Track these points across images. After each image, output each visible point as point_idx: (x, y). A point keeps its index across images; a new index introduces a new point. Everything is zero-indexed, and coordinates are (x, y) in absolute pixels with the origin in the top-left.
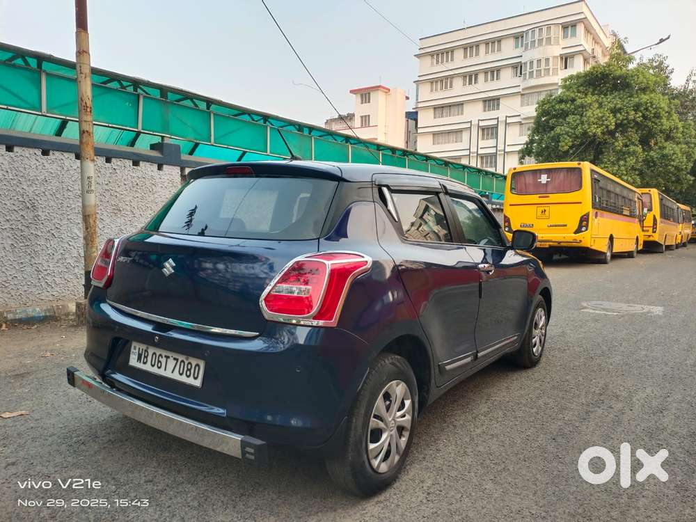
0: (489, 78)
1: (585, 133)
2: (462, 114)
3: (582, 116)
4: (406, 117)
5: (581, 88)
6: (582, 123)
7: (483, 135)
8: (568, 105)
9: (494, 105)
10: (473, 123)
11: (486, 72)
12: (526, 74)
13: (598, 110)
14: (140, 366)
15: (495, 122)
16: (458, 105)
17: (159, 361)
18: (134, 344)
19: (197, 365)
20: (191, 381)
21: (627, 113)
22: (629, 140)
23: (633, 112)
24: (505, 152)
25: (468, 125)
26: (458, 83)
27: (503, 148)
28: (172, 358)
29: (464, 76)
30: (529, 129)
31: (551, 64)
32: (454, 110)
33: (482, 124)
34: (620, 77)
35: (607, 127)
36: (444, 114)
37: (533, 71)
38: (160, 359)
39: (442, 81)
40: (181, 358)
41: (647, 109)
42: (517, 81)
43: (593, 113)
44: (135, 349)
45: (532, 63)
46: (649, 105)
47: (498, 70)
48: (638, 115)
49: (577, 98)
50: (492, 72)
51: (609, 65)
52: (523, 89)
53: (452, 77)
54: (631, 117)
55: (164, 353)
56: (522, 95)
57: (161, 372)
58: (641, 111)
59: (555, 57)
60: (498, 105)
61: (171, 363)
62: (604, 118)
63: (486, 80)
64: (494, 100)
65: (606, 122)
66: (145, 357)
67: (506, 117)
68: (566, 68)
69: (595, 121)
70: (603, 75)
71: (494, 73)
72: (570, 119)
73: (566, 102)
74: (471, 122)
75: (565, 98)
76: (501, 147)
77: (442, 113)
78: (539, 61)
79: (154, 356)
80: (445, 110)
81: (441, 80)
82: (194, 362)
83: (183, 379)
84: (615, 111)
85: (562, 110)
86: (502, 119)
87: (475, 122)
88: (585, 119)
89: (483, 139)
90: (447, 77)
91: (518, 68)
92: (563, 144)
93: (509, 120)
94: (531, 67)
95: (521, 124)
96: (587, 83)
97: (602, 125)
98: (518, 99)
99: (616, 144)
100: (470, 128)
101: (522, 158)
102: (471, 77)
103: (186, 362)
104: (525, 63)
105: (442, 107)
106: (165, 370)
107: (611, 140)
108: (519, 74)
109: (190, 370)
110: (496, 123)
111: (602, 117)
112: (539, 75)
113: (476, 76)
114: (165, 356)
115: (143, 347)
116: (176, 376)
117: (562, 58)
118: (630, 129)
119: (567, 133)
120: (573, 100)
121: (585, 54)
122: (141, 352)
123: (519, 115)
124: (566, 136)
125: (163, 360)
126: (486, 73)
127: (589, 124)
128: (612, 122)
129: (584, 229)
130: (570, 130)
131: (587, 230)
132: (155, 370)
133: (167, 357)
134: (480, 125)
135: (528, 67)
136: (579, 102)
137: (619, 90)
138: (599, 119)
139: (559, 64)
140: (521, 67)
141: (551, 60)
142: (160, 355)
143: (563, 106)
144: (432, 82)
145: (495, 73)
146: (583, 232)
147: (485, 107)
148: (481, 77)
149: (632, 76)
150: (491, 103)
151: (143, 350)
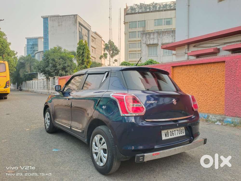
14: (167, 138)
17: (173, 133)
19: (183, 129)
20: (183, 134)
28: (176, 131)
38: (173, 132)
40: (178, 129)
44: (163, 133)
66: (168, 134)
79: (171, 132)
83: (181, 135)
106: (175, 135)
109: (181, 131)
115: (166, 131)
122: (166, 133)
125: (174, 132)
131: (9, 87)
132: (172, 137)
133: (175, 131)
142: (173, 131)
151: (166, 132)
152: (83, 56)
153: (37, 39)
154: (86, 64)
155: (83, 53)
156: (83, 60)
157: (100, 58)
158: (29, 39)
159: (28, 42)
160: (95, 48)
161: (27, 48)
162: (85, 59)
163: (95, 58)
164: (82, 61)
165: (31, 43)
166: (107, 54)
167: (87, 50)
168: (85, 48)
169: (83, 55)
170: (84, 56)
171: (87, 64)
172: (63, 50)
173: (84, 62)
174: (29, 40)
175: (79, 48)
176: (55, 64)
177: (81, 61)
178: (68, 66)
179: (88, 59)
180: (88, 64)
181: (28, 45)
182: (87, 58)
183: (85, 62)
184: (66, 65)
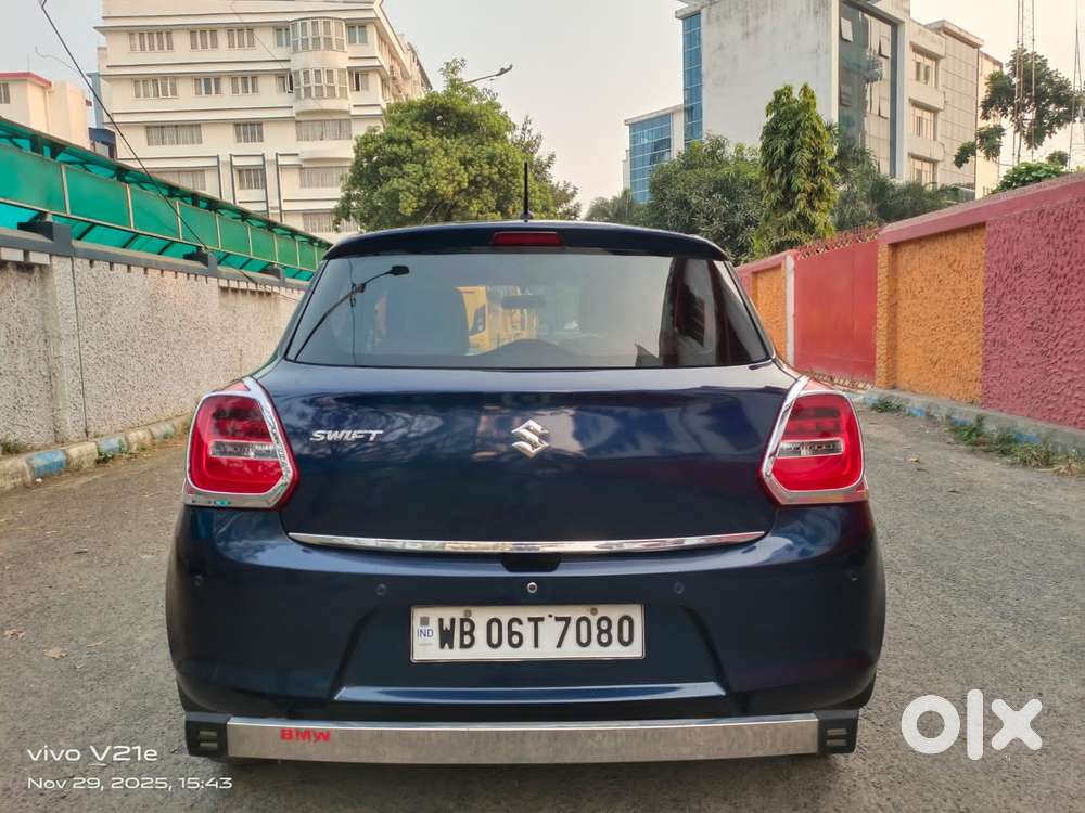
0: (240, 87)
1: (433, 191)
2: (200, 142)
3: (424, 164)
4: (91, 138)
5: (417, 125)
6: (427, 175)
7: (241, 181)
8: (403, 147)
9: (253, 133)
10: (221, 159)
11: (233, 77)
12: (299, 89)
13: (446, 159)
14: (453, 655)
15: (257, 161)
16: (192, 126)
17: (514, 633)
18: (418, 614)
19: (625, 617)
20: (615, 651)
21: (481, 166)
22: (486, 204)
23: (488, 166)
24: (281, 211)
25: (213, 162)
26: (186, 89)
27: (278, 205)
28: (549, 620)
29: (196, 78)
30: (342, 178)
31: (336, 77)
32: (184, 133)
33: (236, 162)
34: (465, 114)
35: (459, 183)
36: (167, 139)
37: (310, 88)
38: (516, 628)
39: (155, 81)
40: (576, 612)
41: (502, 163)
42: (285, 99)
43: (439, 163)
44: (425, 621)
45: (306, 73)
46: (504, 157)
47: (255, 76)
48: (493, 171)
49: (414, 138)
50: (245, 79)
51: (449, 95)
52: (298, 114)
53: (175, 77)
54: (486, 173)
55: (525, 613)
56: (297, 122)
57: (527, 652)
58: (495, 165)
59: (341, 71)
60: (261, 134)
61: (551, 630)
62: (454, 171)
63: (235, 91)
64: (251, 124)
65: (457, 178)
66: (463, 633)
67: (277, 154)
68: (358, 89)
69: (444, 174)
70: (444, 109)
71: (247, 81)
72: (408, 167)
73: (400, 142)
74: (218, 157)
75: (396, 137)
76: (274, 202)
77: (163, 138)
78: (317, 72)
79: (495, 626)
80: (167, 132)
81: (154, 79)
82: (614, 613)
83: (595, 652)
84: (466, 162)
85: (395, 153)
86: (270, 157)
87: (225, 158)
88: (431, 170)
89: (241, 187)
90: (165, 77)
91: (287, 80)
92: (405, 205)
93: (282, 161)
94: (307, 80)
95: (301, 169)
96: (423, 117)
97: (453, 181)
98: (291, 130)
99: (471, 208)
100: (218, 166)
101: (337, 222)
102: (208, 83)
103: (594, 619)
104: (297, 73)
105: (162, 127)
106: (536, 645)
107: (463, 203)
108: (288, 88)
109: (607, 631)
110: (261, 163)
111: (452, 169)
112: (320, 96)
113: (217, 80)
114: (530, 619)
115: (452, 613)
116: (571, 651)
117: (350, 73)
118: (484, 189)
119: (408, 189)
120: (409, 142)
121: (383, 73)
122: (447, 624)
123: (297, 155)
124: (407, 193)
125: (527, 630)
126: (234, 79)
127: (437, 179)
128: (464, 177)
129: (480, 328)
130: (413, 186)
131: (484, 329)
132: (505, 653)
133: (536, 621)
134: (234, 163)
135: (302, 79)
136: (418, 144)
137: (464, 133)
138: (449, 171)
139: (348, 82)
140: (291, 77)
141: (335, 73)
142: (513, 620)
143: (395, 148)
144: (136, 80)
145: (250, 80)
146: (479, 332)
147: (238, 134)
148: (226, 85)
149: (481, 116)
150: (249, 129)
151: (453, 621)
152: (790, 167)
153: (664, 119)
154: (802, 204)
155: (789, 150)
156: (789, 184)
157: (962, 158)
158: (639, 122)
159: (634, 140)
160: (934, 111)
161: (633, 163)
162: (801, 182)
163: (934, 163)
164: (784, 193)
165: (646, 141)
166: (999, 131)
167: (809, 133)
168: (798, 125)
169: (791, 158)
170: (792, 166)
171: (811, 204)
172: (730, 151)
173: (795, 194)
174: (636, 126)
175: (771, 132)
176: (691, 221)
177: (779, 192)
178: (748, 222)
179: (814, 176)
180: (816, 204)
181: (633, 151)
182: (809, 174)
183: (799, 196)
184: (738, 218)
